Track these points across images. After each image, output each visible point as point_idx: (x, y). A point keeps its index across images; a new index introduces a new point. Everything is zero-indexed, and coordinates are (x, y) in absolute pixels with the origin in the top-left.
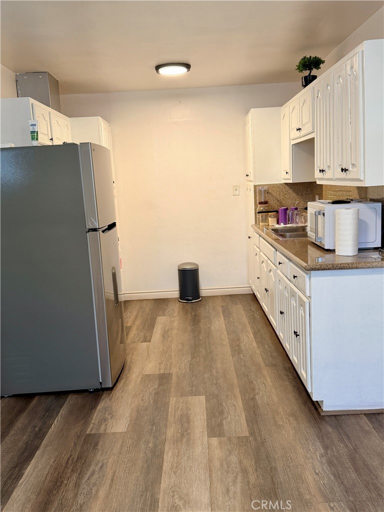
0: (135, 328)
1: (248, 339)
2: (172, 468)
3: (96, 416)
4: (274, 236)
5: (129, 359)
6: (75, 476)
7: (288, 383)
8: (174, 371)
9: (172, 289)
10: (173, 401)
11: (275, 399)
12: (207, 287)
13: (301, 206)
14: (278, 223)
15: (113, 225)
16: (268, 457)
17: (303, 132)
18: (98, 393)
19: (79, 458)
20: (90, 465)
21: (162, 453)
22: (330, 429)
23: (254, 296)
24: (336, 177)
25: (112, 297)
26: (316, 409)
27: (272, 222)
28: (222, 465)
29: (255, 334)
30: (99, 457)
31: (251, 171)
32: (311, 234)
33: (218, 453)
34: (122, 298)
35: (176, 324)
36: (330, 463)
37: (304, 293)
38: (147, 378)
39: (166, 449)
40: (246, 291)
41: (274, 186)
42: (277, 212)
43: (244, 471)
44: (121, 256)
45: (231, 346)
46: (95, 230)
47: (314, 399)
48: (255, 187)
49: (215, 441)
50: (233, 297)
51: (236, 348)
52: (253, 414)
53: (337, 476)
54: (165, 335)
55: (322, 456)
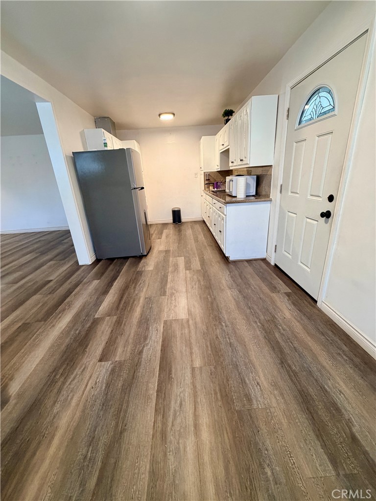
0: (154, 234)
1: (201, 237)
2: (171, 281)
3: (141, 265)
4: (212, 193)
5: (152, 245)
6: (133, 285)
7: (217, 252)
8: (171, 249)
9: (170, 219)
10: (171, 259)
11: (212, 257)
12: (184, 218)
13: (224, 181)
14: (214, 189)
15: (142, 188)
16: (208, 276)
17: (225, 146)
18: (142, 257)
19: (135, 279)
20: (139, 281)
21: (167, 276)
22: (232, 266)
23: (204, 221)
24: (239, 164)
25: (145, 223)
26: (227, 260)
27: (211, 188)
28: (190, 279)
29: (204, 235)
30: (143, 278)
31: (202, 166)
32: (227, 191)
33: (189, 275)
34: (149, 223)
35: (171, 232)
36: (232, 277)
37: (224, 214)
38: (160, 252)
39: (169, 274)
40: (201, 219)
41: (212, 172)
42: (213, 184)
43: (199, 281)
44: (147, 204)
45: (194, 239)
46: (135, 188)
47: (226, 256)
48: (204, 173)
49: (188, 272)
50: (195, 222)
51: (196, 240)
52: (203, 262)
53: (234, 281)
54: (167, 236)
55: (229, 275)
